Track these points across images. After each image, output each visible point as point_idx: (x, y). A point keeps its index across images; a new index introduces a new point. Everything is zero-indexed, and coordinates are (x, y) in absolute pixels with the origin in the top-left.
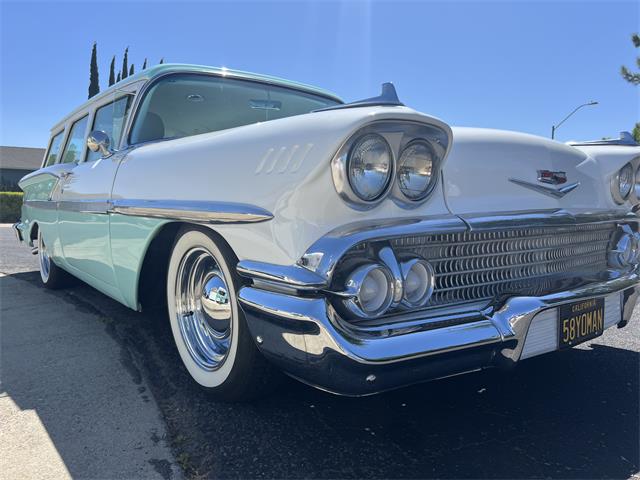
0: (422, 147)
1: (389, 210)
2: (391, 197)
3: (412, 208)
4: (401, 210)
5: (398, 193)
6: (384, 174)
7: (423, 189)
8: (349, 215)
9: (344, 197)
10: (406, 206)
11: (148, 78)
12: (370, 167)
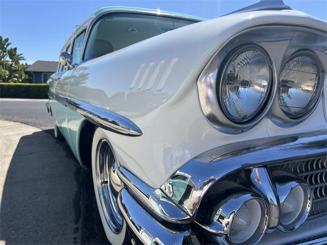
0: (308, 59)
1: (266, 129)
2: (271, 115)
3: (292, 126)
4: (279, 128)
5: (278, 111)
6: (262, 93)
7: (304, 106)
8: (216, 138)
9: (212, 119)
10: (284, 124)
11: (94, 17)
12: (246, 84)
